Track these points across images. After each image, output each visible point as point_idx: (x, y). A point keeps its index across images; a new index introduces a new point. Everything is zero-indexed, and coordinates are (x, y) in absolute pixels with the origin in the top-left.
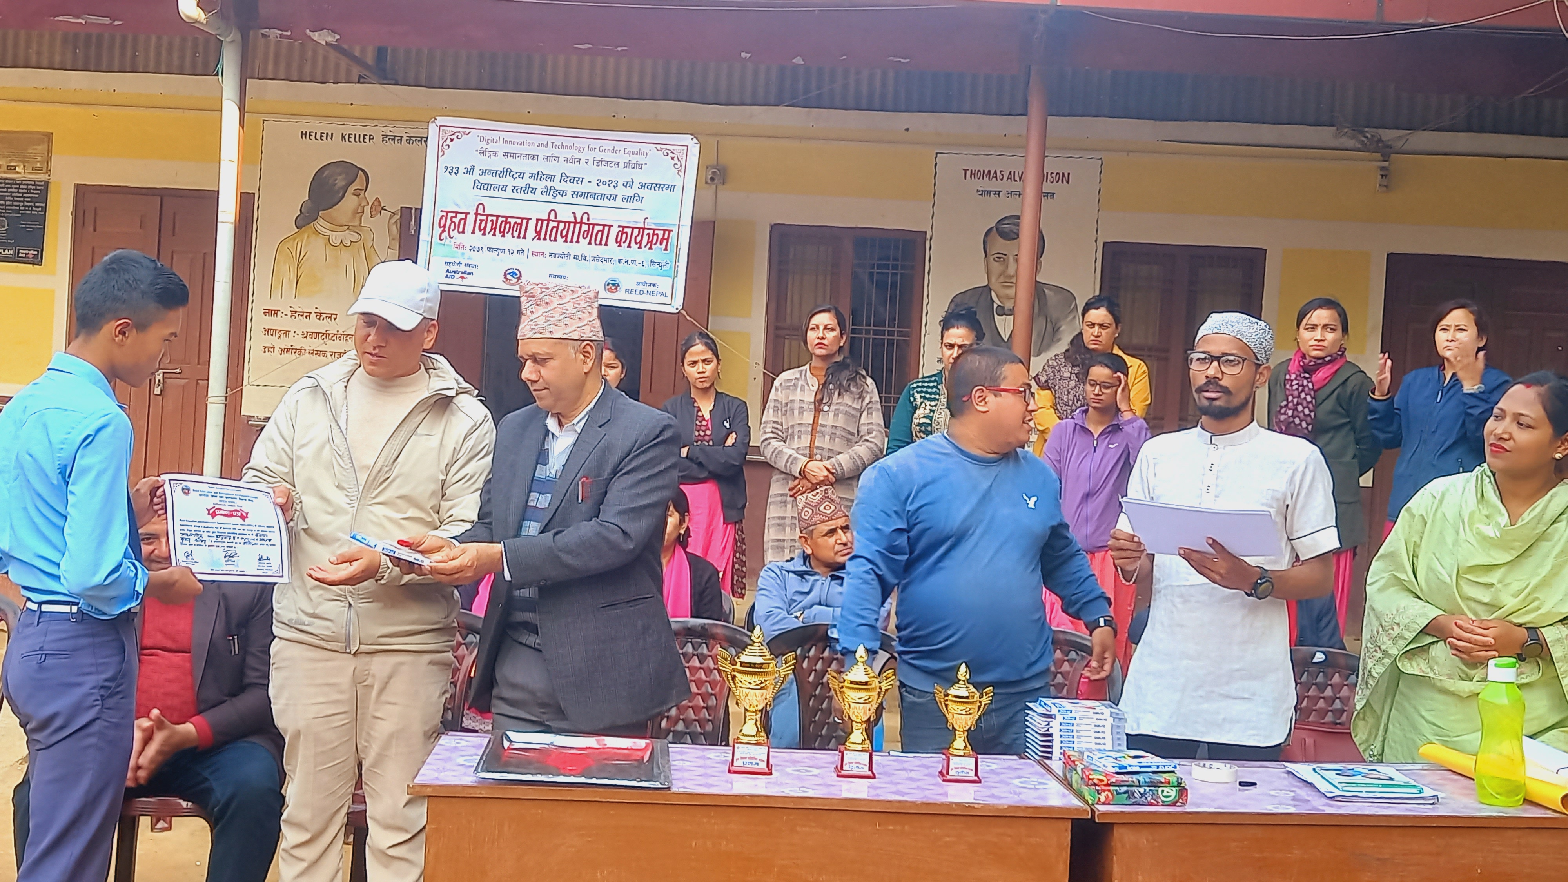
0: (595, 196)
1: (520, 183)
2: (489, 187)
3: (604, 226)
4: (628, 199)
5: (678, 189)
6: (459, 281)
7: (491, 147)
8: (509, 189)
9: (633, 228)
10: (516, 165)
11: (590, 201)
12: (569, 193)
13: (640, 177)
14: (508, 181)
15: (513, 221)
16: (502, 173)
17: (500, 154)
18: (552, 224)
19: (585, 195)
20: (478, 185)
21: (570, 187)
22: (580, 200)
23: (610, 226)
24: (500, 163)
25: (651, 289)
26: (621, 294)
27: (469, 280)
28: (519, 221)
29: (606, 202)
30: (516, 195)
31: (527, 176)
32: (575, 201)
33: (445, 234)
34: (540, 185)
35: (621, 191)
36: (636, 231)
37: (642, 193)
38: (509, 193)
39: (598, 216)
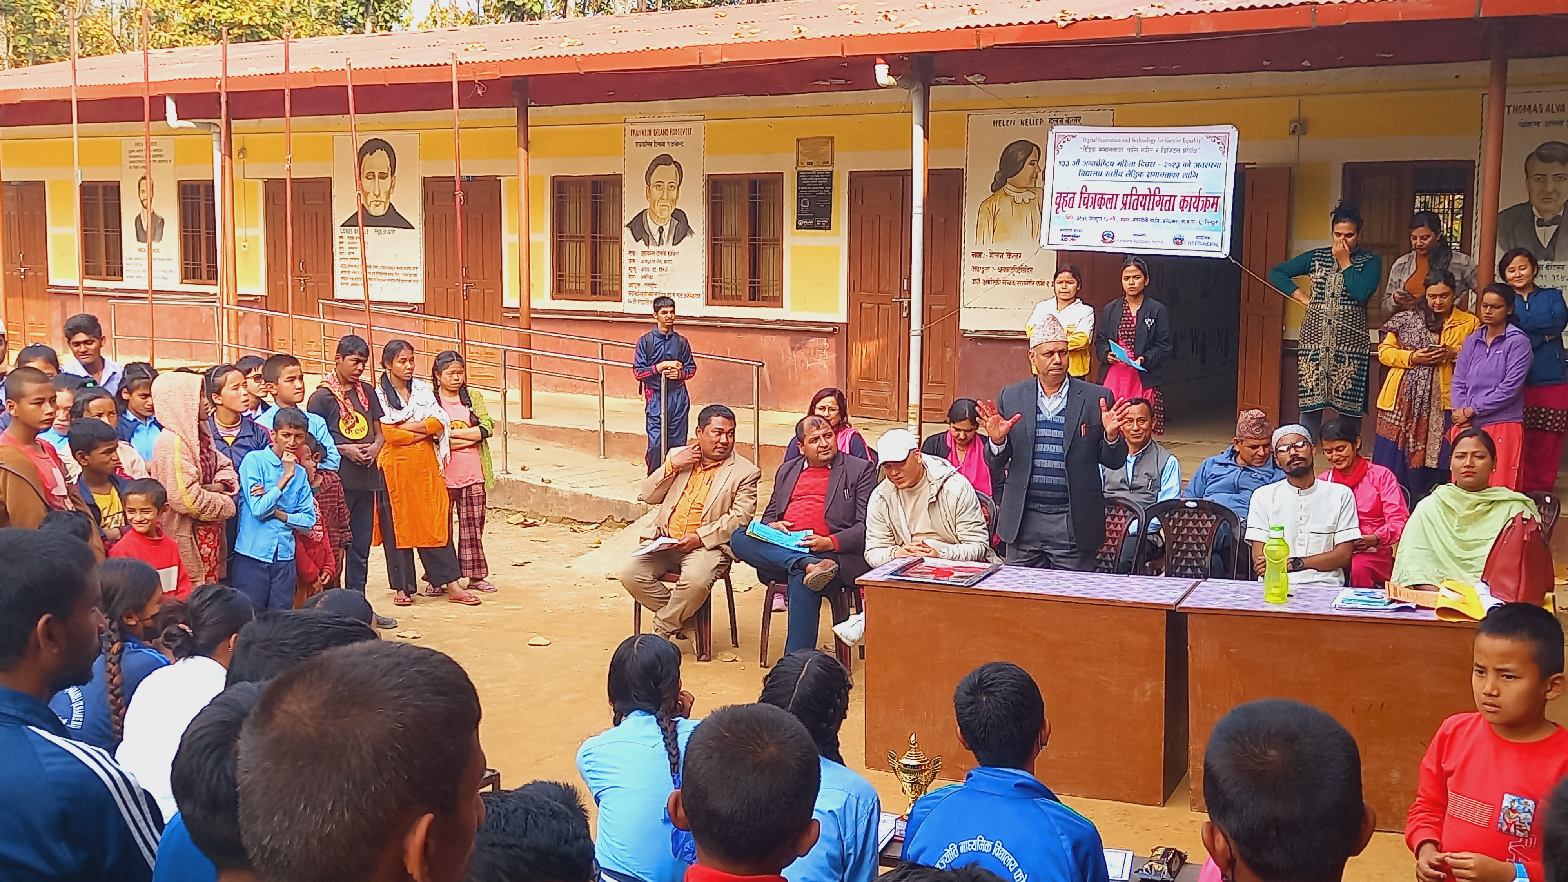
0: (1163, 175)
1: (1111, 169)
2: (1090, 173)
3: (1171, 196)
4: (1188, 175)
5: (1223, 165)
6: (1071, 243)
7: (1091, 145)
8: (1104, 174)
9: (1192, 197)
10: (1107, 156)
11: (1160, 179)
12: (1146, 174)
13: (1194, 158)
14: (1103, 169)
15: (1106, 197)
16: (1098, 164)
17: (1097, 150)
18: (1134, 197)
19: (1156, 175)
20: (1081, 173)
21: (1146, 170)
22: (1153, 179)
23: (1175, 196)
24: (1096, 156)
25: (1206, 241)
26: (1185, 246)
27: (1078, 241)
28: (1111, 197)
29: (1171, 179)
30: (1108, 178)
31: (1115, 164)
32: (1150, 179)
33: (1060, 210)
34: (1125, 170)
35: (1182, 170)
36: (1194, 199)
37: (1197, 170)
38: (1104, 177)
39: (1166, 190)
